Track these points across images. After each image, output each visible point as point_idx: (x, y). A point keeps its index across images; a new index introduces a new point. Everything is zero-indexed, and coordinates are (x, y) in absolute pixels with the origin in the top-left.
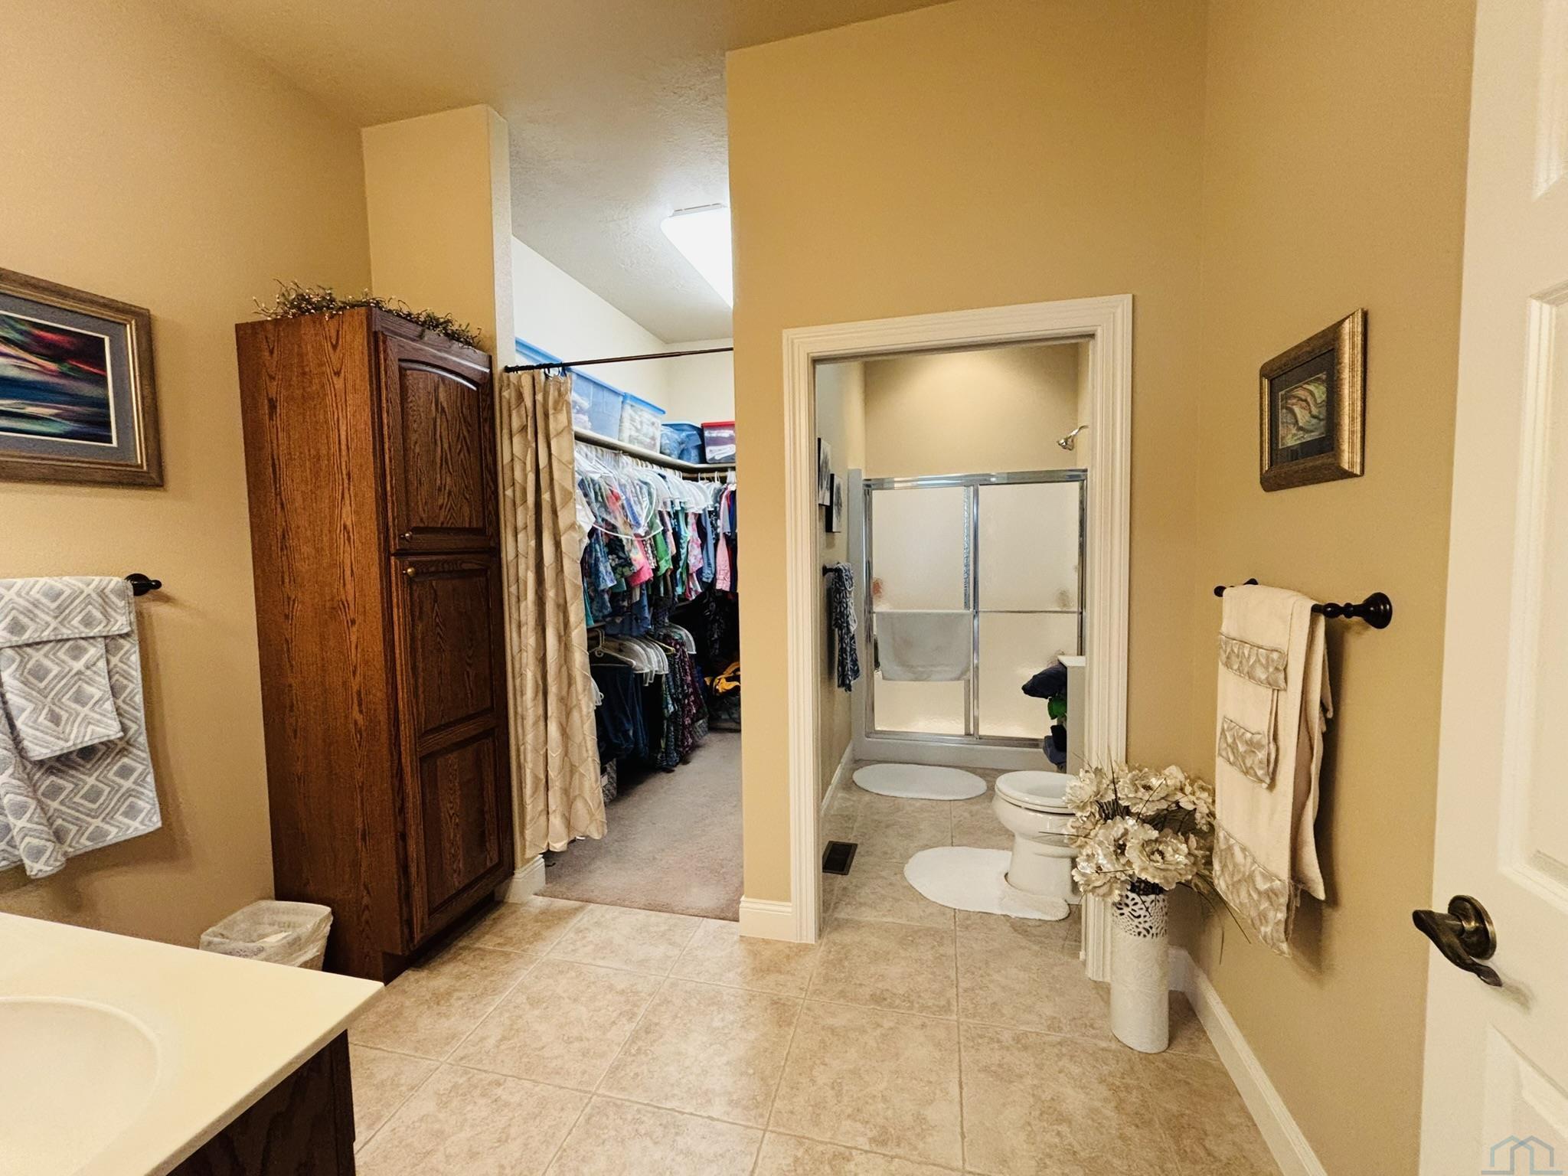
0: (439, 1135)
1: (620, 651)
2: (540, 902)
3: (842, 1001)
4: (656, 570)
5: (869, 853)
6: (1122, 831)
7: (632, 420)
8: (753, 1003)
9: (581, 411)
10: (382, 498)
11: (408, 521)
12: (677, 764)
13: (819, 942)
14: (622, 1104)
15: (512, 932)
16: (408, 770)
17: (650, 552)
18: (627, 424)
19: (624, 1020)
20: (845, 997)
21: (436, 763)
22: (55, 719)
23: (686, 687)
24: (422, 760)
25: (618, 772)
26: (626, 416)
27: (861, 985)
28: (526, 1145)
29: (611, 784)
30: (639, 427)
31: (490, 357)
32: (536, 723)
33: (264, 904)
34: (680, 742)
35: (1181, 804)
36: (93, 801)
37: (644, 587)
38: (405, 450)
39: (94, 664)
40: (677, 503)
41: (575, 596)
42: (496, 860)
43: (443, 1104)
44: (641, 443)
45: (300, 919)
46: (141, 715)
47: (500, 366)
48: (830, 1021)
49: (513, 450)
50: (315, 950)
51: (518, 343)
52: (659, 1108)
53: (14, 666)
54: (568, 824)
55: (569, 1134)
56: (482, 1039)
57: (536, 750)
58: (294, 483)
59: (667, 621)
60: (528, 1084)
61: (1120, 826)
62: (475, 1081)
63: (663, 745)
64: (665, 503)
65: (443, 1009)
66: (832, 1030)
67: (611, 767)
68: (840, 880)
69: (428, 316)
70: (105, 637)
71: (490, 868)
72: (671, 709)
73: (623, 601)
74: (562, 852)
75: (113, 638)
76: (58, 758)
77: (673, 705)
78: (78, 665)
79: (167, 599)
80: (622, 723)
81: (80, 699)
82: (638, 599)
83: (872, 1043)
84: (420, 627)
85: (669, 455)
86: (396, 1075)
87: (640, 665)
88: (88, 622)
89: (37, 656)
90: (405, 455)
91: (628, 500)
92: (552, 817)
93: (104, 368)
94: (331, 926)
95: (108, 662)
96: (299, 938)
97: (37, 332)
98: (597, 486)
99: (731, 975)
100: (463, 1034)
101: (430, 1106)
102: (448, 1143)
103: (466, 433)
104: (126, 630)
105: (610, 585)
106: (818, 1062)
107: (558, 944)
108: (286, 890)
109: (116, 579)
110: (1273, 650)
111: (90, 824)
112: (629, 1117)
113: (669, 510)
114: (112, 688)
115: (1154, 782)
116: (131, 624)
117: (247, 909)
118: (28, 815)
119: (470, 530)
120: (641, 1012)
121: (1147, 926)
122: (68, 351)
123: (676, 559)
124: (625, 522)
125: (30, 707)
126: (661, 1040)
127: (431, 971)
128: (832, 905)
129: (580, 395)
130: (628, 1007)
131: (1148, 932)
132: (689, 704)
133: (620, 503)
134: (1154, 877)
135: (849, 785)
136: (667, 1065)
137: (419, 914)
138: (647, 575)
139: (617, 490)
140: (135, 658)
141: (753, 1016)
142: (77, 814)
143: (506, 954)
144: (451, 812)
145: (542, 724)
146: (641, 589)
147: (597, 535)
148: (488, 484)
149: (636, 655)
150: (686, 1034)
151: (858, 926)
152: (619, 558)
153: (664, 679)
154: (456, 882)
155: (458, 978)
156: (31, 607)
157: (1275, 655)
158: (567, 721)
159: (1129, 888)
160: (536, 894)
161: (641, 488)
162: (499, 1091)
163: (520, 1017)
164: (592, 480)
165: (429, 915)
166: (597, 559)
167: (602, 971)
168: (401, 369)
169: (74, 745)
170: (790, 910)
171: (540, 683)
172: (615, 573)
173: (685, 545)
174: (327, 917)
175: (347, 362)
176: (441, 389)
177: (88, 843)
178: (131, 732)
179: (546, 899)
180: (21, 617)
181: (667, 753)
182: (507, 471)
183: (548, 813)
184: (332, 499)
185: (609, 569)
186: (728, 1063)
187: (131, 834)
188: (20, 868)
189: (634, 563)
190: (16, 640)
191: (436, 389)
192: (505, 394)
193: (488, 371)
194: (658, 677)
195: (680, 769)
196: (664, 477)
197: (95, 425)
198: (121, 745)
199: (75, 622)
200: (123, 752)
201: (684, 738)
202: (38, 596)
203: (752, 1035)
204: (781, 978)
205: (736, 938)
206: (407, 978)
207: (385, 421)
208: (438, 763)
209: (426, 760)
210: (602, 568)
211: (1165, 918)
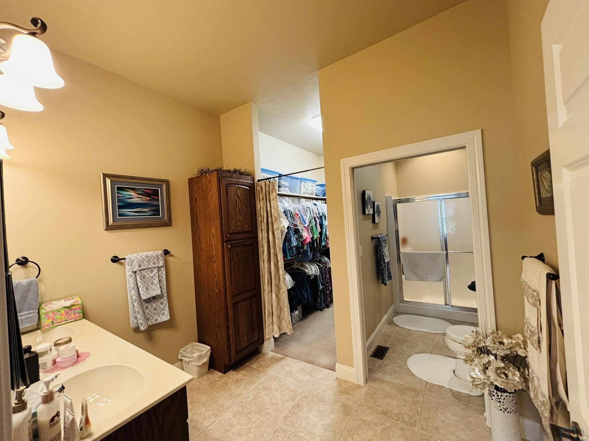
0: (232, 426)
1: (302, 267)
2: (272, 354)
3: (370, 411)
4: (312, 238)
5: (393, 352)
6: (487, 361)
7: (304, 186)
8: (336, 404)
9: (286, 187)
10: (222, 225)
11: (229, 231)
12: (325, 308)
13: (366, 385)
14: (286, 430)
15: (262, 363)
16: (229, 307)
17: (310, 232)
18: (302, 188)
19: (291, 401)
20: (372, 410)
21: (238, 305)
22: (147, 289)
23: (327, 280)
24: (233, 304)
25: (302, 310)
26: (302, 185)
27: (379, 406)
28: (255, 436)
29: (300, 314)
30: (307, 188)
31: (253, 178)
32: (268, 293)
33: (195, 343)
34: (325, 300)
35: (518, 353)
36: (155, 311)
37: (308, 244)
38: (228, 211)
39: (155, 274)
40: (321, 213)
41: (280, 251)
42: (257, 338)
43: (234, 416)
44: (308, 193)
45: (203, 349)
46: (165, 288)
47: (256, 180)
48: (364, 418)
49: (260, 205)
50: (206, 359)
51: (262, 169)
52: (297, 435)
53: (139, 275)
54: (280, 328)
55: (268, 436)
56: (248, 397)
57: (269, 302)
58: (201, 222)
59: (318, 255)
60: (258, 416)
61: (486, 359)
62: (244, 411)
63: (319, 301)
64: (316, 214)
65: (239, 385)
66: (364, 421)
67: (300, 308)
68: (379, 362)
69: (234, 169)
70: (158, 267)
71: (255, 341)
72: (321, 287)
73: (301, 249)
74: (277, 338)
75: (159, 267)
76: (148, 299)
77: (322, 286)
78: (152, 275)
79: (172, 256)
80: (303, 293)
81: (152, 283)
82: (306, 249)
83: (379, 430)
84: (233, 262)
85: (319, 196)
86: (223, 403)
87: (309, 272)
88: (154, 263)
89: (144, 272)
90: (228, 212)
91: (301, 215)
92: (274, 325)
93: (159, 197)
94: (211, 353)
95: (158, 274)
96: (201, 355)
97: (146, 191)
98: (290, 212)
99: (330, 392)
100: (243, 394)
101: (231, 416)
102: (234, 429)
103: (246, 203)
104: (162, 265)
105: (295, 245)
106: (356, 433)
107: (275, 369)
108: (201, 340)
109: (160, 252)
110: (535, 291)
111: (154, 317)
112: (287, 435)
113: (318, 216)
114: (159, 280)
115: (505, 341)
116: (163, 263)
117: (191, 344)
118: (140, 314)
119: (248, 232)
120: (297, 399)
121: (505, 407)
122: (152, 194)
123: (321, 233)
124: (300, 223)
125: (142, 286)
126: (302, 411)
127: (237, 372)
128: (374, 371)
129: (285, 182)
130: (293, 396)
131: (506, 410)
132: (328, 286)
133: (298, 216)
134: (501, 385)
135: (391, 322)
136: (302, 420)
137: (233, 353)
138: (309, 240)
139: (297, 212)
140: (164, 273)
141: (335, 409)
142: (152, 314)
143: (259, 370)
144: (243, 321)
145: (270, 293)
146: (307, 245)
147: (291, 228)
148: (253, 217)
149: (307, 268)
150: (310, 411)
151: (383, 381)
152: (298, 235)
153: (318, 277)
154: (244, 344)
155: (244, 376)
156: (143, 260)
157: (535, 293)
158: (279, 293)
159: (494, 388)
160: (271, 351)
161: (307, 210)
162: (250, 416)
163: (260, 392)
164: (289, 210)
165: (236, 354)
166: (291, 236)
167: (287, 382)
168: (226, 186)
169: (151, 296)
170: (354, 370)
171: (270, 280)
172: (297, 241)
173: (325, 228)
174: (209, 350)
175: (213, 187)
176: (238, 191)
177: (154, 322)
178: (163, 293)
179: (274, 353)
180: (141, 263)
181: (320, 303)
182: (259, 212)
183: (273, 324)
184: (210, 226)
185: (295, 239)
186: (323, 425)
187: (163, 320)
188: (138, 328)
189: (303, 236)
190: (140, 269)
191: (237, 191)
192: (258, 188)
193: (252, 182)
194: (316, 276)
195: (326, 310)
196: (315, 205)
197: (156, 212)
198: (161, 296)
199: (151, 264)
200: (162, 298)
201: (327, 299)
202: (144, 257)
203: (334, 416)
204: (348, 397)
205: (335, 378)
206: (230, 373)
207: (222, 203)
208: (239, 305)
209: (235, 304)
210: (292, 239)
211: (515, 405)
